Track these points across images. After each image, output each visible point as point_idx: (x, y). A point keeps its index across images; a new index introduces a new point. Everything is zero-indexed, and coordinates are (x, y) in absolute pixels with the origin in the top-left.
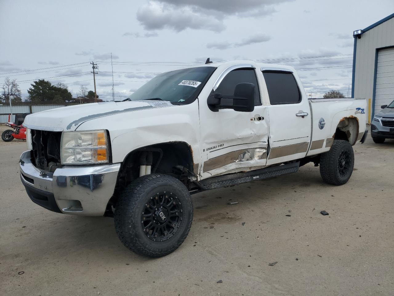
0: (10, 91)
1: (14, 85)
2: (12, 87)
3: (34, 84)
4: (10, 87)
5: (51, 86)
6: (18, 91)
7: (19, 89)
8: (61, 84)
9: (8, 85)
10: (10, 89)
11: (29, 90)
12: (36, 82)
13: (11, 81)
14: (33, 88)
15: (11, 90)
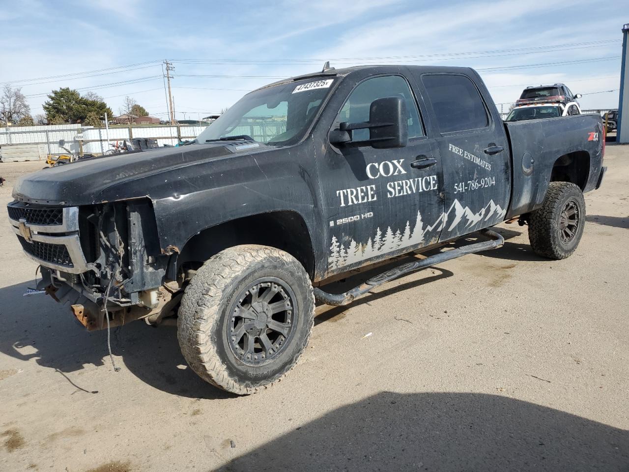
0: (12, 107)
1: (19, 97)
2: (15, 100)
3: (53, 95)
4: (12, 100)
5: (80, 98)
6: (25, 106)
7: (26, 103)
8: (92, 95)
9: (10, 98)
10: (12, 104)
11: (44, 104)
12: (56, 93)
13: (13, 90)
14: (52, 102)
15: (14, 105)
